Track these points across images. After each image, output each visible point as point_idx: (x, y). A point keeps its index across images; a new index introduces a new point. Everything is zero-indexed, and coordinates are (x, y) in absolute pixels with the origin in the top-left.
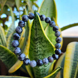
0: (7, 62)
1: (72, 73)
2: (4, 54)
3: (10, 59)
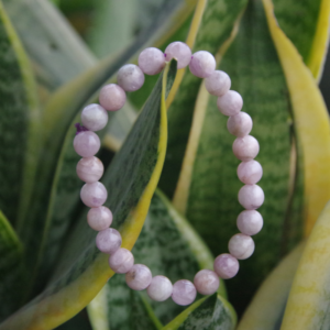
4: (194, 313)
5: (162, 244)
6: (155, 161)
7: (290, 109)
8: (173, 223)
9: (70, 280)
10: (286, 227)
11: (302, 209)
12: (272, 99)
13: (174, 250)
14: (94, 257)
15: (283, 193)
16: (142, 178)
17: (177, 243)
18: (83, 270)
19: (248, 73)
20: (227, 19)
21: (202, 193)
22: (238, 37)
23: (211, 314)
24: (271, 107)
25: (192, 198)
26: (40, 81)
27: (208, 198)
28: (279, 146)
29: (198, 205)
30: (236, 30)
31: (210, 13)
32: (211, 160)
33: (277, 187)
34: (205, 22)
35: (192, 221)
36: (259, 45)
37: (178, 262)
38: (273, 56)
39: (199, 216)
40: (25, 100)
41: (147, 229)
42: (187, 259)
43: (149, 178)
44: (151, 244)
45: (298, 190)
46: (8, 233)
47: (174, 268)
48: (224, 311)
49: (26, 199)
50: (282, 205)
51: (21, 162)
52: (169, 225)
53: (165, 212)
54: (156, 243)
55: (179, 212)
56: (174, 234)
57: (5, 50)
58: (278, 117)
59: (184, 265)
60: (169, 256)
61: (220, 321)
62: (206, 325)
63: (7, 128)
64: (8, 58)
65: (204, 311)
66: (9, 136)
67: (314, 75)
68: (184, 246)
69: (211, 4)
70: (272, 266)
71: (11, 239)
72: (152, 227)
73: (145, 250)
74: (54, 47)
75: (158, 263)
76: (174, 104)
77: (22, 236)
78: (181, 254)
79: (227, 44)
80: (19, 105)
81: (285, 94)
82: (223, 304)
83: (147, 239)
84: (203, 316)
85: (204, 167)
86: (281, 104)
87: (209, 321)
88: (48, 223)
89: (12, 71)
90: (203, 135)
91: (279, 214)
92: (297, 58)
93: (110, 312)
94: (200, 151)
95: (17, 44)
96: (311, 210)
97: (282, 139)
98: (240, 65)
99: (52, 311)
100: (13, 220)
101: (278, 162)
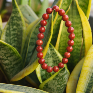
0: (11, 70)
1: (88, 86)
2: (9, 58)
3: (15, 66)
4: (60, 72)
5: (53, 57)
6: (50, 35)
7: (82, 26)
8: (55, 52)
9: (31, 64)
10: (81, 53)
11: (84, 49)
12: (78, 24)
13: (55, 58)
14: (36, 58)
15: (80, 45)
16: (47, 39)
17: (56, 57)
18: (34, 61)
19: (72, 18)
20: (67, 5)
21: (62, 45)
22: (70, 9)
23: (64, 72)
24: (77, 25)
25: (59, 47)
26: (26, 22)
27: (63, 47)
28: (79, 35)
29: (61, 48)
30: (70, 8)
31: (63, 4)
32: (64, 38)
33: (79, 44)
34: (62, 6)
35: (60, 52)
36: (75, 11)
37: (56, 61)
38: (78, 13)
39: (61, 51)
40: (22, 25)
41: (49, 54)
42: (59, 60)
43: (49, 39)
44: (50, 57)
45: (84, 45)
46: (18, 54)
47: (56, 62)
48: (67, 71)
49: (22, 47)
50: (80, 48)
51: (21, 39)
52: (54, 53)
53: (53, 50)
54: (51, 57)
55: (57, 50)
56: (55, 55)
57: (18, 14)
58: (79, 28)
59: (58, 62)
60: (54, 60)
61: (66, 74)
62: (63, 75)
63: (18, 31)
64: (18, 16)
65: (62, 71)
66: (19, 33)
67: (87, 18)
68: (58, 58)
69: (64, 1)
70: (78, 62)
71: (19, 56)
72: (50, 53)
73: (49, 58)
74: (30, 15)
75: (52, 61)
76: (55, 25)
77: (22, 56)
78: (57, 59)
79: (68, 11)
80: (21, 26)
81: (81, 22)
82: (67, 70)
83: (49, 56)
84: (62, 72)
85: (62, 39)
86: (80, 25)
87: (63, 74)
88: (27, 52)
89: (19, 19)
90: (62, 32)
91: (79, 50)
92: (84, 14)
93: (41, 72)
94: (61, 36)
95: (20, 13)
96: (87, 50)
97: (80, 33)
98: (71, 16)
99: (27, 71)
100: (20, 52)
101: (79, 38)
